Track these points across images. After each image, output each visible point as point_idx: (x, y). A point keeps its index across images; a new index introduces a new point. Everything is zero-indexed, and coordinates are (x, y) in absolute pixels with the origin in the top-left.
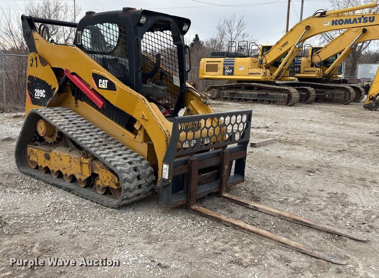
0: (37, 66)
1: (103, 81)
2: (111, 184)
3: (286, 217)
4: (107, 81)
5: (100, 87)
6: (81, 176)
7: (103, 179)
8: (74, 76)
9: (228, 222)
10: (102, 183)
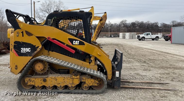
0: (23, 36)
1: (76, 41)
2: (93, 84)
3: (144, 82)
4: (78, 41)
5: (74, 44)
6: (72, 85)
7: (88, 83)
8: (55, 40)
9: (138, 88)
10: (87, 85)
